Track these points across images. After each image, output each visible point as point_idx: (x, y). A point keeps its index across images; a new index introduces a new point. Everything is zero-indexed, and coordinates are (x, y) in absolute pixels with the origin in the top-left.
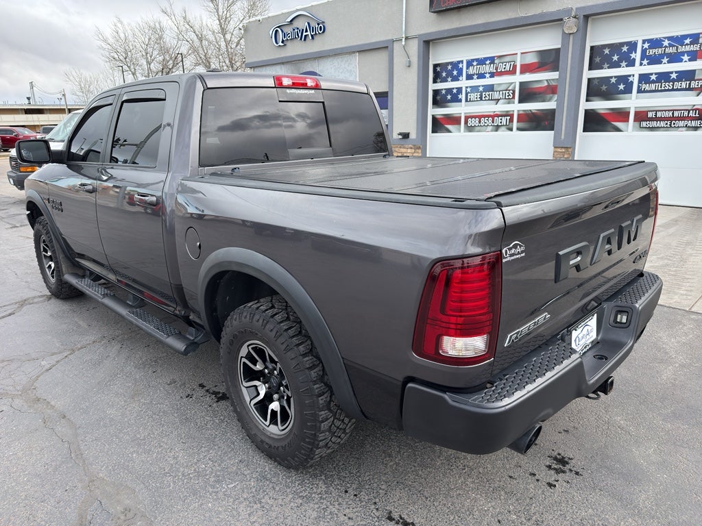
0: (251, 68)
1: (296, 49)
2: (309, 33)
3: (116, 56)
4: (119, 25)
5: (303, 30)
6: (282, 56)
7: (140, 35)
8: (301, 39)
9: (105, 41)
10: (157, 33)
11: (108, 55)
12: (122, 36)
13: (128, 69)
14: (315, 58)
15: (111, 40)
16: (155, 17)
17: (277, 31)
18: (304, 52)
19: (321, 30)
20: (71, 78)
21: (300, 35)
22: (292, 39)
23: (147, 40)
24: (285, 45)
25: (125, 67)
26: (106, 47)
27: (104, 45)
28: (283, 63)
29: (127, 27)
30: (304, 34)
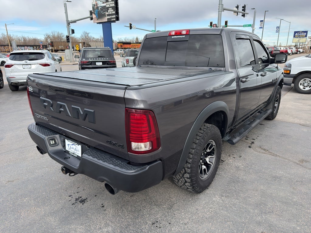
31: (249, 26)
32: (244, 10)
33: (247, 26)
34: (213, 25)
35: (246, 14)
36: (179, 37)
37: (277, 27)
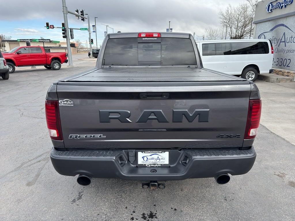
0: (255, 24)
1: (277, 13)
2: (284, 5)
3: (225, 21)
4: (229, 8)
5: (281, 3)
6: (270, 17)
7: (237, 11)
8: (279, 8)
9: (222, 15)
10: (245, 9)
11: (222, 21)
12: (230, 12)
13: (229, 26)
14: (285, 17)
15: (225, 14)
16: (245, 3)
17: (269, 5)
18: (280, 15)
19: (290, 3)
20: (207, 31)
21: (279, 6)
22: (275, 8)
23: (240, 13)
24: (272, 12)
25: (228, 25)
26: (222, 17)
27: (221, 17)
28: (269, 21)
29: (232, 8)
30: (282, 5)
31: (85, 30)
32: (82, 14)
33: (84, 29)
34: (49, 26)
35: (85, 18)
36: (150, 39)
37: (105, 32)
